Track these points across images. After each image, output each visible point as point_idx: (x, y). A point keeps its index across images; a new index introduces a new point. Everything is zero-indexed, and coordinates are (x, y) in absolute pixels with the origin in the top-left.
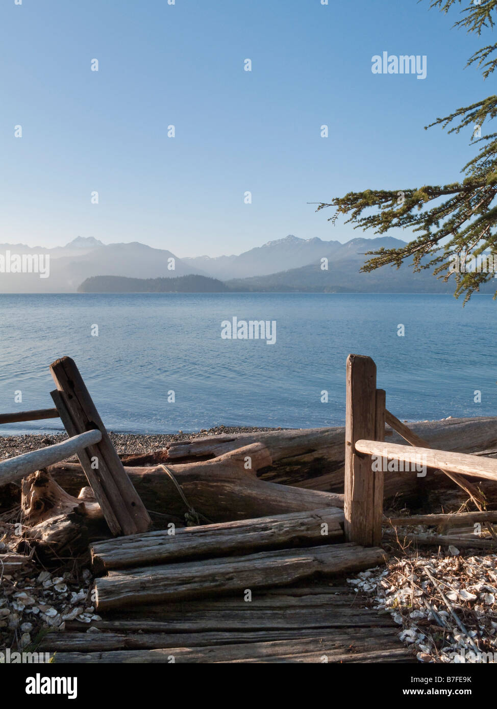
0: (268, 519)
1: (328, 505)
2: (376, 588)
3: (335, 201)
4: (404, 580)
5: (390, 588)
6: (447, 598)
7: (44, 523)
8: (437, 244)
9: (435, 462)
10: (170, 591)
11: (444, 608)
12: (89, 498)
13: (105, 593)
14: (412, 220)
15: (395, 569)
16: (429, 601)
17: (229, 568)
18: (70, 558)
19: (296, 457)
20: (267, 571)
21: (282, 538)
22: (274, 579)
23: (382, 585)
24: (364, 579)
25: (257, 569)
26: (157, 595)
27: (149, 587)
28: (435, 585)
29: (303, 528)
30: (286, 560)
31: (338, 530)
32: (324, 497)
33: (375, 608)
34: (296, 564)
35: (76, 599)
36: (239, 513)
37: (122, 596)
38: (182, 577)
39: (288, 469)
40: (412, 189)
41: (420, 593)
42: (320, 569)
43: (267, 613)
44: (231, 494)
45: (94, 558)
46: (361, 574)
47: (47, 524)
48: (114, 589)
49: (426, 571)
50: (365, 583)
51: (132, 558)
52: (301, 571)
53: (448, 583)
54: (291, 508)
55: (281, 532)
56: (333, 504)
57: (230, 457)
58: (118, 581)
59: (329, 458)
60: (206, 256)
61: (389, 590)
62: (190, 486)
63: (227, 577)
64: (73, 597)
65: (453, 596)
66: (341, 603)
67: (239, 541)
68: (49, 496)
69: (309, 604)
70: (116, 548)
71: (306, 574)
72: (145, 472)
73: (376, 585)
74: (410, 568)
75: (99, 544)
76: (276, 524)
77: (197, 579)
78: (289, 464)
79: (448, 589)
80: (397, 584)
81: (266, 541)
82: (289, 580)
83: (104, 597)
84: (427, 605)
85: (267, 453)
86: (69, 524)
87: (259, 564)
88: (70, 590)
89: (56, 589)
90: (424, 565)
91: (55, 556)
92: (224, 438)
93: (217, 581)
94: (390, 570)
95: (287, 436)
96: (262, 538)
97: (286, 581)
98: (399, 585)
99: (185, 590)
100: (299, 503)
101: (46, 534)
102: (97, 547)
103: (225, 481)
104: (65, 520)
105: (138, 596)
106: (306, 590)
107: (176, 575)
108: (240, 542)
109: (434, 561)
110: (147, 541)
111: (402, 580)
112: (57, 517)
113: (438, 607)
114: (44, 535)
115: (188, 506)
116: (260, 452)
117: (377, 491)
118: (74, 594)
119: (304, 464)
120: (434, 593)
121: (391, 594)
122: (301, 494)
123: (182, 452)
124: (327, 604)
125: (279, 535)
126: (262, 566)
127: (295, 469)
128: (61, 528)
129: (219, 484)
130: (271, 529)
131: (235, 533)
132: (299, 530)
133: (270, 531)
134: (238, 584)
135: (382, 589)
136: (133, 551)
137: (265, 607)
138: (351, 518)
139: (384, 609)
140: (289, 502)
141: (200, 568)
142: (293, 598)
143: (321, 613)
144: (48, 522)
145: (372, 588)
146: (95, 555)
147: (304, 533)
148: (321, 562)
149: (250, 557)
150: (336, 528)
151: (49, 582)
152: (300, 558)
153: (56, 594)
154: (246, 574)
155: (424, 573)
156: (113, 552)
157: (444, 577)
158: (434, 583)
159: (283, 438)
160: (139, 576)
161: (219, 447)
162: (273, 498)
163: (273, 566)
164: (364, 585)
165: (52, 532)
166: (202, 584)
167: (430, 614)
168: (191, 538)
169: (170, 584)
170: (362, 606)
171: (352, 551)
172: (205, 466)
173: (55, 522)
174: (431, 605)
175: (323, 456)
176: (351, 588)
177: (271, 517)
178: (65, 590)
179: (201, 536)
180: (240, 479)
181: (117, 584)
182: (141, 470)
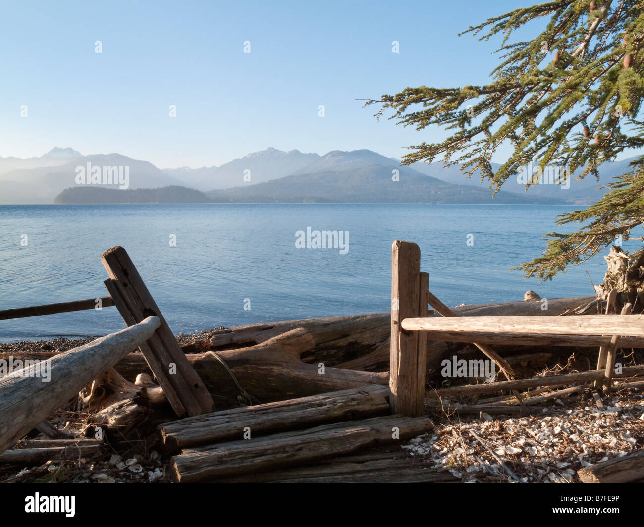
0: (321, 397)
1: (370, 383)
2: (430, 451)
3: (384, 97)
4: (455, 442)
5: (442, 449)
6: (496, 454)
7: (109, 409)
8: (470, 140)
9: (500, 327)
10: (247, 463)
11: (495, 462)
12: (147, 384)
13: (185, 468)
14: (451, 117)
15: (443, 434)
16: (480, 457)
17: (297, 440)
18: (138, 441)
19: (332, 342)
20: (332, 441)
21: (337, 413)
22: (338, 448)
23: (435, 448)
24: (417, 444)
25: (322, 440)
26: (235, 468)
27: (226, 461)
28: (483, 444)
29: (354, 403)
30: (347, 431)
31: (385, 403)
32: (366, 376)
33: (433, 467)
34: (356, 433)
35: (154, 477)
36: (288, 393)
37: (202, 470)
38: (256, 451)
39: (325, 353)
40: (455, 88)
41: (472, 451)
42: (377, 438)
43: (338, 478)
44: (280, 376)
45: (166, 438)
46: (413, 440)
47: (112, 409)
48: (193, 464)
49: (472, 433)
50: (419, 448)
51: (203, 436)
52: (361, 440)
53: (494, 441)
54: (337, 387)
55: (336, 407)
56: (374, 382)
57: (276, 342)
58: (196, 457)
59: (362, 342)
60: (186, 167)
61: (442, 452)
62: (241, 370)
63: (297, 448)
64: (150, 476)
65: (501, 452)
66: (401, 466)
67: (300, 416)
68: (109, 383)
69: (373, 468)
70: (186, 427)
71: (366, 442)
72: (196, 358)
73: (429, 449)
74: (457, 432)
75: (168, 425)
76: (329, 400)
77: (269, 452)
78: (326, 348)
79: (495, 446)
80: (448, 446)
81: (324, 415)
82: (352, 449)
83: (185, 472)
84: (479, 461)
85: (309, 337)
86: (136, 408)
87: (323, 435)
88: (146, 470)
89: (131, 470)
90: (469, 429)
91: (123, 440)
92: (262, 326)
93: (287, 452)
94: (439, 435)
95: (322, 323)
96: (320, 412)
97: (349, 449)
98: (450, 447)
99: (261, 462)
100: (344, 382)
101: (113, 418)
102: (168, 428)
103: (273, 364)
104: (131, 404)
105: (217, 469)
106: (367, 457)
107: (249, 449)
108: (301, 418)
109: (476, 425)
110: (215, 420)
111: (453, 442)
112: (122, 402)
113: (489, 461)
114: (110, 420)
115: (241, 388)
116: (303, 337)
117: (420, 366)
118: (151, 473)
119: (339, 348)
120: (483, 451)
121: (445, 454)
122: (344, 374)
123: (224, 340)
124: (389, 467)
125: (334, 409)
126: (326, 437)
127: (331, 353)
128: (128, 412)
129: (268, 367)
130: (326, 405)
131: (294, 410)
132: (351, 405)
133: (326, 406)
134: (307, 454)
135: (436, 451)
136: (202, 429)
137: (335, 473)
138: (397, 392)
139: (442, 467)
140: (334, 381)
141: (270, 442)
142: (356, 464)
143: (386, 475)
144: (113, 407)
145: (426, 451)
146: (168, 435)
147: (356, 407)
148: (378, 431)
149: (312, 430)
150: (383, 402)
151: (122, 464)
152: (359, 429)
153: (133, 475)
154: (313, 444)
155: (470, 435)
156: (185, 431)
157: (489, 437)
158: (481, 442)
159: (318, 325)
160: (215, 451)
161: (260, 334)
162: (319, 378)
163: (336, 436)
164: (419, 449)
165: (118, 416)
166: (274, 455)
167: (484, 468)
168: (254, 415)
169: (246, 457)
170: (420, 467)
171: (401, 420)
172: (253, 351)
173: (121, 406)
174: (484, 460)
175: (357, 340)
176: (407, 453)
177: (322, 394)
178: (141, 470)
179: (263, 413)
180: (286, 362)
181: (195, 459)
182: (191, 357)
